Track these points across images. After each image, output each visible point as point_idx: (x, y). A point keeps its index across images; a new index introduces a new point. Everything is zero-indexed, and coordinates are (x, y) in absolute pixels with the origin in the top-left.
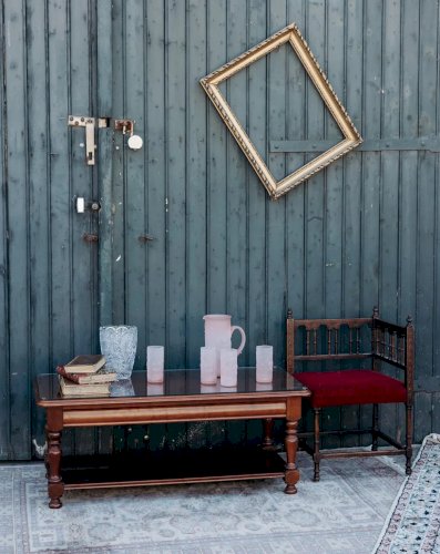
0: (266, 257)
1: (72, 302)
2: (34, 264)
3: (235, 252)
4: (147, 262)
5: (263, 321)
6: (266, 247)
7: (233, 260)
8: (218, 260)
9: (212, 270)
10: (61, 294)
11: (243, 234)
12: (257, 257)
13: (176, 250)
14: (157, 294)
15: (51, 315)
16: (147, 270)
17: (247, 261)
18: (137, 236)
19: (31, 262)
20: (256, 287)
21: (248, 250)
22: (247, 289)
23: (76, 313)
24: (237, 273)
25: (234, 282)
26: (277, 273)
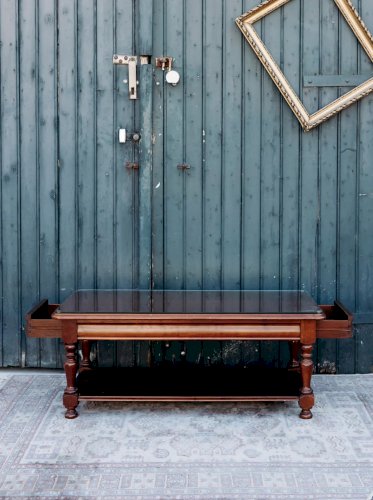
0: (299, 187)
1: (115, 225)
2: (81, 189)
3: (268, 181)
4: (184, 189)
5: (296, 247)
6: (300, 177)
7: (267, 188)
8: (252, 188)
9: (247, 199)
10: (105, 218)
11: (277, 165)
12: (290, 185)
13: (212, 179)
14: (194, 219)
15: (96, 237)
16: (184, 196)
17: (281, 190)
18: (175, 165)
19: (78, 187)
20: (290, 214)
21: (282, 179)
22: (281, 217)
23: (119, 234)
24: (271, 201)
25: (267, 210)
26: (311, 202)
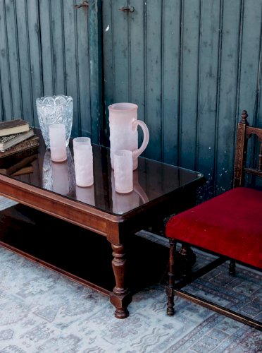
0: (240, 45)
1: (77, 65)
3: (208, 35)
4: (129, 35)
5: (233, 119)
6: (240, 32)
7: (205, 43)
8: (191, 41)
9: (185, 53)
11: (217, 14)
12: (230, 42)
13: (153, 27)
14: (137, 70)
16: (129, 43)
17: (220, 47)
18: (121, 7)
19: (52, 23)
20: (228, 79)
21: (221, 33)
22: (219, 79)
23: (80, 76)
24: (209, 61)
25: (205, 68)
26: (251, 66)
